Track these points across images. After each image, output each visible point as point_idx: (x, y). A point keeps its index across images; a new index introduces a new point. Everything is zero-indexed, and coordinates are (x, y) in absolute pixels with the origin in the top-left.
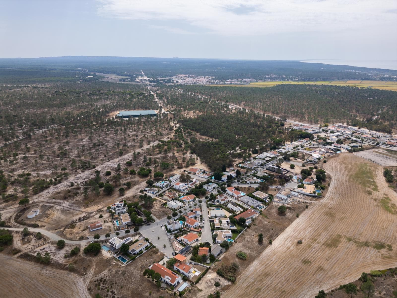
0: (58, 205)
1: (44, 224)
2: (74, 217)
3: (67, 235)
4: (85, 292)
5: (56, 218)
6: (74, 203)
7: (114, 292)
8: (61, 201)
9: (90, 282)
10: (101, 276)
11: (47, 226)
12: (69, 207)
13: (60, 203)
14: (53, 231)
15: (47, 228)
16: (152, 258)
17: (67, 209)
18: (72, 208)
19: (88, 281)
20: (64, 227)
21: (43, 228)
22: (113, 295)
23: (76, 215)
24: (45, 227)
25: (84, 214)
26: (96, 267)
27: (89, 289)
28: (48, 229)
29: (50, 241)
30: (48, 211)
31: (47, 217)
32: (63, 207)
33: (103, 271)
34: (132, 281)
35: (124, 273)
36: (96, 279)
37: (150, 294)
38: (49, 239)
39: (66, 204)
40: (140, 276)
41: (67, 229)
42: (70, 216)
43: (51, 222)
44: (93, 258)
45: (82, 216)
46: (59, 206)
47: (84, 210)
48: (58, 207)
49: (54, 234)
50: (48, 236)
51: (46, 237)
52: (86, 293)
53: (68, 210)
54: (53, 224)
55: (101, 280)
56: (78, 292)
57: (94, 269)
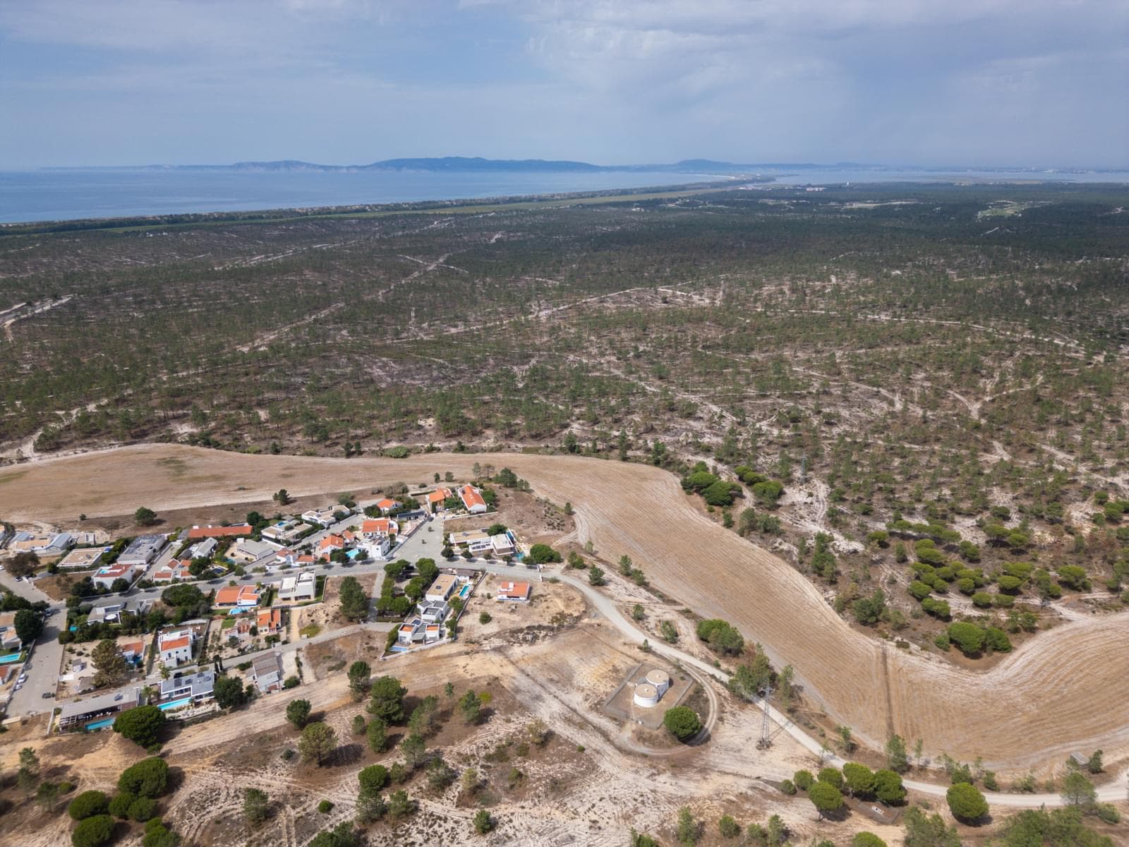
0: (574, 711)
1: (625, 649)
2: (545, 651)
3: (579, 599)
4: (580, 526)
5: (593, 660)
6: (523, 709)
7: (545, 512)
8: (561, 729)
9: (568, 532)
10: (551, 532)
11: (618, 644)
12: (545, 696)
13: (568, 721)
14: (605, 623)
15: (619, 637)
17: (553, 689)
18: (537, 689)
19: (572, 534)
20: (580, 625)
21: (627, 641)
23: (536, 658)
24: (622, 640)
25: (517, 651)
27: (574, 526)
28: (617, 633)
29: (617, 603)
30: (609, 690)
31: (616, 670)
32: (564, 697)
34: (516, 512)
35: (520, 522)
36: (560, 532)
38: (619, 608)
39: (548, 712)
40: (503, 512)
41: (576, 614)
42: (553, 660)
43: (605, 650)
45: (526, 648)
46: (574, 705)
47: (510, 670)
48: (576, 699)
49: (606, 614)
50: (619, 615)
51: (623, 616)
52: (578, 525)
53: (551, 680)
54: (603, 643)
55: (554, 528)
56: (589, 530)
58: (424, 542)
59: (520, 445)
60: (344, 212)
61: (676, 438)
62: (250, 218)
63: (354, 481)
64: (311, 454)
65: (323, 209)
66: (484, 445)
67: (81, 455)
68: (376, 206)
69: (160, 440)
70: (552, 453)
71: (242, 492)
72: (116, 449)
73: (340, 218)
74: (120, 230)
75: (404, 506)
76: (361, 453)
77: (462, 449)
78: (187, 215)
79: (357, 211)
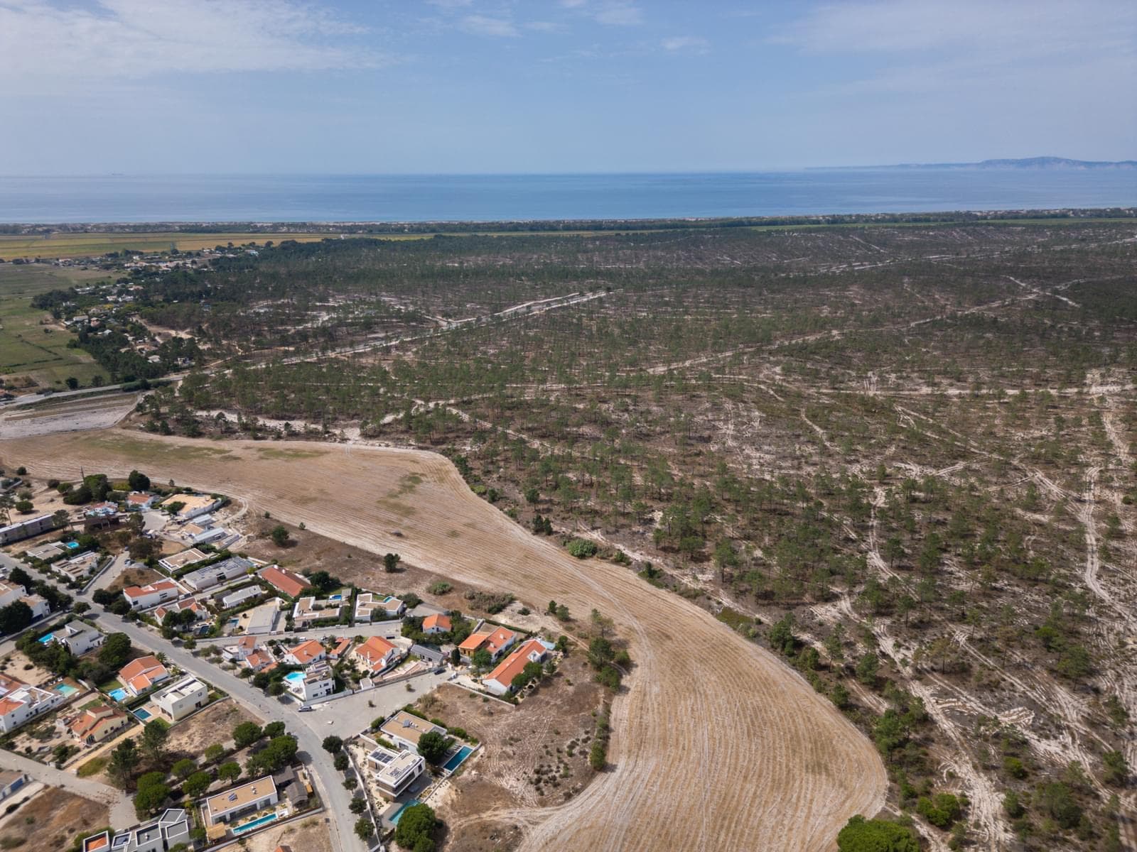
4: (578, 804)
7: (573, 742)
9: (544, 803)
10: (521, 787)
16: (454, 704)
19: (542, 811)
22: (579, 743)
26: (488, 809)
27: (568, 797)
33: (503, 789)
34: (537, 720)
37: (570, 684)
40: (518, 710)
44: (452, 828)
55: (539, 781)
56: (580, 819)
57: (496, 813)
58: (371, 705)
59: (727, 601)
60: (1016, 218)
61: (991, 713)
62: (915, 220)
63: (489, 569)
64: (512, 515)
65: (1010, 212)
66: (687, 581)
67: (383, 448)
68: (1084, 211)
69: (444, 453)
70: (754, 638)
71: (394, 538)
72: (410, 451)
73: (1005, 225)
74: (764, 229)
75: (444, 634)
76: (550, 532)
77: (651, 574)
78: (850, 216)
79: (1055, 216)
